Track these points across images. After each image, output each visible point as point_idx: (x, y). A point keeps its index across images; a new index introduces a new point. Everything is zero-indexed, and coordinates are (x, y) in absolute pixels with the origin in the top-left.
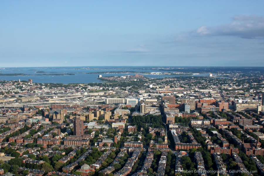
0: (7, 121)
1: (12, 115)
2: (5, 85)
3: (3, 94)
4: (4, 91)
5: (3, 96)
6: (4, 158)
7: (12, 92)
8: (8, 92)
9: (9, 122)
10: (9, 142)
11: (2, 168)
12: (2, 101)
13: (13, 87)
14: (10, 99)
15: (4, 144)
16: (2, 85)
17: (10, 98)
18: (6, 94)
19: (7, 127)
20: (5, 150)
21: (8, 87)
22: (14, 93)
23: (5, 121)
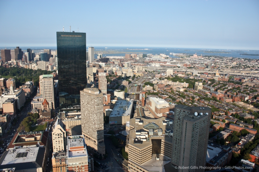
0: (254, 86)
1: (258, 82)
2: (251, 62)
3: (249, 68)
4: (250, 66)
5: (250, 69)
6: (254, 109)
7: (256, 67)
8: (253, 67)
9: (255, 86)
10: (257, 100)
11: (254, 115)
12: (249, 72)
13: (257, 63)
14: (255, 72)
15: (254, 100)
16: (248, 61)
17: (254, 70)
18: (251, 68)
19: (255, 89)
20: (254, 104)
21: (253, 63)
22: (257, 68)
23: (252, 85)
